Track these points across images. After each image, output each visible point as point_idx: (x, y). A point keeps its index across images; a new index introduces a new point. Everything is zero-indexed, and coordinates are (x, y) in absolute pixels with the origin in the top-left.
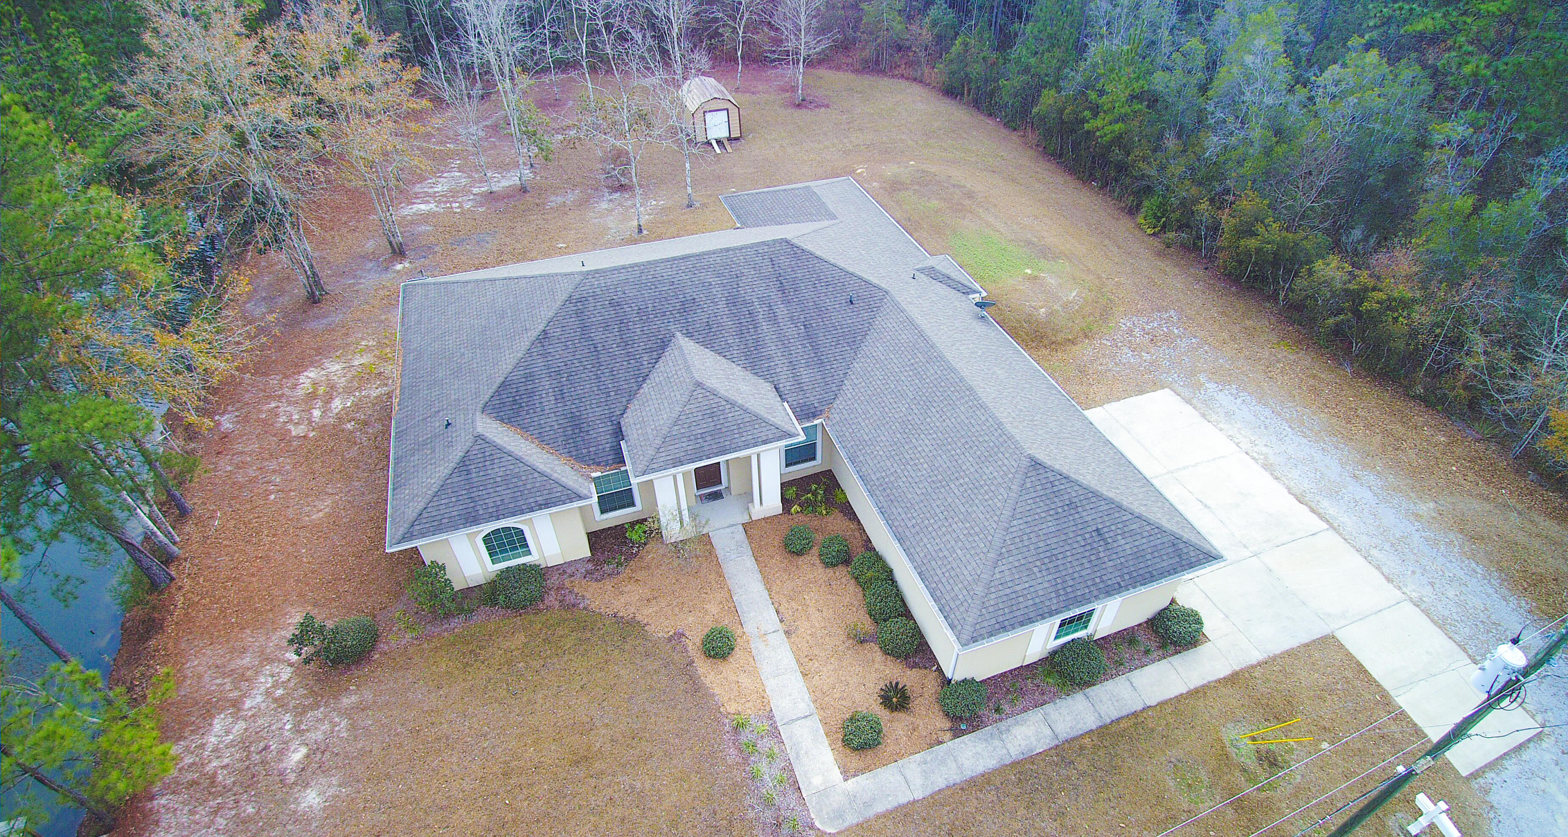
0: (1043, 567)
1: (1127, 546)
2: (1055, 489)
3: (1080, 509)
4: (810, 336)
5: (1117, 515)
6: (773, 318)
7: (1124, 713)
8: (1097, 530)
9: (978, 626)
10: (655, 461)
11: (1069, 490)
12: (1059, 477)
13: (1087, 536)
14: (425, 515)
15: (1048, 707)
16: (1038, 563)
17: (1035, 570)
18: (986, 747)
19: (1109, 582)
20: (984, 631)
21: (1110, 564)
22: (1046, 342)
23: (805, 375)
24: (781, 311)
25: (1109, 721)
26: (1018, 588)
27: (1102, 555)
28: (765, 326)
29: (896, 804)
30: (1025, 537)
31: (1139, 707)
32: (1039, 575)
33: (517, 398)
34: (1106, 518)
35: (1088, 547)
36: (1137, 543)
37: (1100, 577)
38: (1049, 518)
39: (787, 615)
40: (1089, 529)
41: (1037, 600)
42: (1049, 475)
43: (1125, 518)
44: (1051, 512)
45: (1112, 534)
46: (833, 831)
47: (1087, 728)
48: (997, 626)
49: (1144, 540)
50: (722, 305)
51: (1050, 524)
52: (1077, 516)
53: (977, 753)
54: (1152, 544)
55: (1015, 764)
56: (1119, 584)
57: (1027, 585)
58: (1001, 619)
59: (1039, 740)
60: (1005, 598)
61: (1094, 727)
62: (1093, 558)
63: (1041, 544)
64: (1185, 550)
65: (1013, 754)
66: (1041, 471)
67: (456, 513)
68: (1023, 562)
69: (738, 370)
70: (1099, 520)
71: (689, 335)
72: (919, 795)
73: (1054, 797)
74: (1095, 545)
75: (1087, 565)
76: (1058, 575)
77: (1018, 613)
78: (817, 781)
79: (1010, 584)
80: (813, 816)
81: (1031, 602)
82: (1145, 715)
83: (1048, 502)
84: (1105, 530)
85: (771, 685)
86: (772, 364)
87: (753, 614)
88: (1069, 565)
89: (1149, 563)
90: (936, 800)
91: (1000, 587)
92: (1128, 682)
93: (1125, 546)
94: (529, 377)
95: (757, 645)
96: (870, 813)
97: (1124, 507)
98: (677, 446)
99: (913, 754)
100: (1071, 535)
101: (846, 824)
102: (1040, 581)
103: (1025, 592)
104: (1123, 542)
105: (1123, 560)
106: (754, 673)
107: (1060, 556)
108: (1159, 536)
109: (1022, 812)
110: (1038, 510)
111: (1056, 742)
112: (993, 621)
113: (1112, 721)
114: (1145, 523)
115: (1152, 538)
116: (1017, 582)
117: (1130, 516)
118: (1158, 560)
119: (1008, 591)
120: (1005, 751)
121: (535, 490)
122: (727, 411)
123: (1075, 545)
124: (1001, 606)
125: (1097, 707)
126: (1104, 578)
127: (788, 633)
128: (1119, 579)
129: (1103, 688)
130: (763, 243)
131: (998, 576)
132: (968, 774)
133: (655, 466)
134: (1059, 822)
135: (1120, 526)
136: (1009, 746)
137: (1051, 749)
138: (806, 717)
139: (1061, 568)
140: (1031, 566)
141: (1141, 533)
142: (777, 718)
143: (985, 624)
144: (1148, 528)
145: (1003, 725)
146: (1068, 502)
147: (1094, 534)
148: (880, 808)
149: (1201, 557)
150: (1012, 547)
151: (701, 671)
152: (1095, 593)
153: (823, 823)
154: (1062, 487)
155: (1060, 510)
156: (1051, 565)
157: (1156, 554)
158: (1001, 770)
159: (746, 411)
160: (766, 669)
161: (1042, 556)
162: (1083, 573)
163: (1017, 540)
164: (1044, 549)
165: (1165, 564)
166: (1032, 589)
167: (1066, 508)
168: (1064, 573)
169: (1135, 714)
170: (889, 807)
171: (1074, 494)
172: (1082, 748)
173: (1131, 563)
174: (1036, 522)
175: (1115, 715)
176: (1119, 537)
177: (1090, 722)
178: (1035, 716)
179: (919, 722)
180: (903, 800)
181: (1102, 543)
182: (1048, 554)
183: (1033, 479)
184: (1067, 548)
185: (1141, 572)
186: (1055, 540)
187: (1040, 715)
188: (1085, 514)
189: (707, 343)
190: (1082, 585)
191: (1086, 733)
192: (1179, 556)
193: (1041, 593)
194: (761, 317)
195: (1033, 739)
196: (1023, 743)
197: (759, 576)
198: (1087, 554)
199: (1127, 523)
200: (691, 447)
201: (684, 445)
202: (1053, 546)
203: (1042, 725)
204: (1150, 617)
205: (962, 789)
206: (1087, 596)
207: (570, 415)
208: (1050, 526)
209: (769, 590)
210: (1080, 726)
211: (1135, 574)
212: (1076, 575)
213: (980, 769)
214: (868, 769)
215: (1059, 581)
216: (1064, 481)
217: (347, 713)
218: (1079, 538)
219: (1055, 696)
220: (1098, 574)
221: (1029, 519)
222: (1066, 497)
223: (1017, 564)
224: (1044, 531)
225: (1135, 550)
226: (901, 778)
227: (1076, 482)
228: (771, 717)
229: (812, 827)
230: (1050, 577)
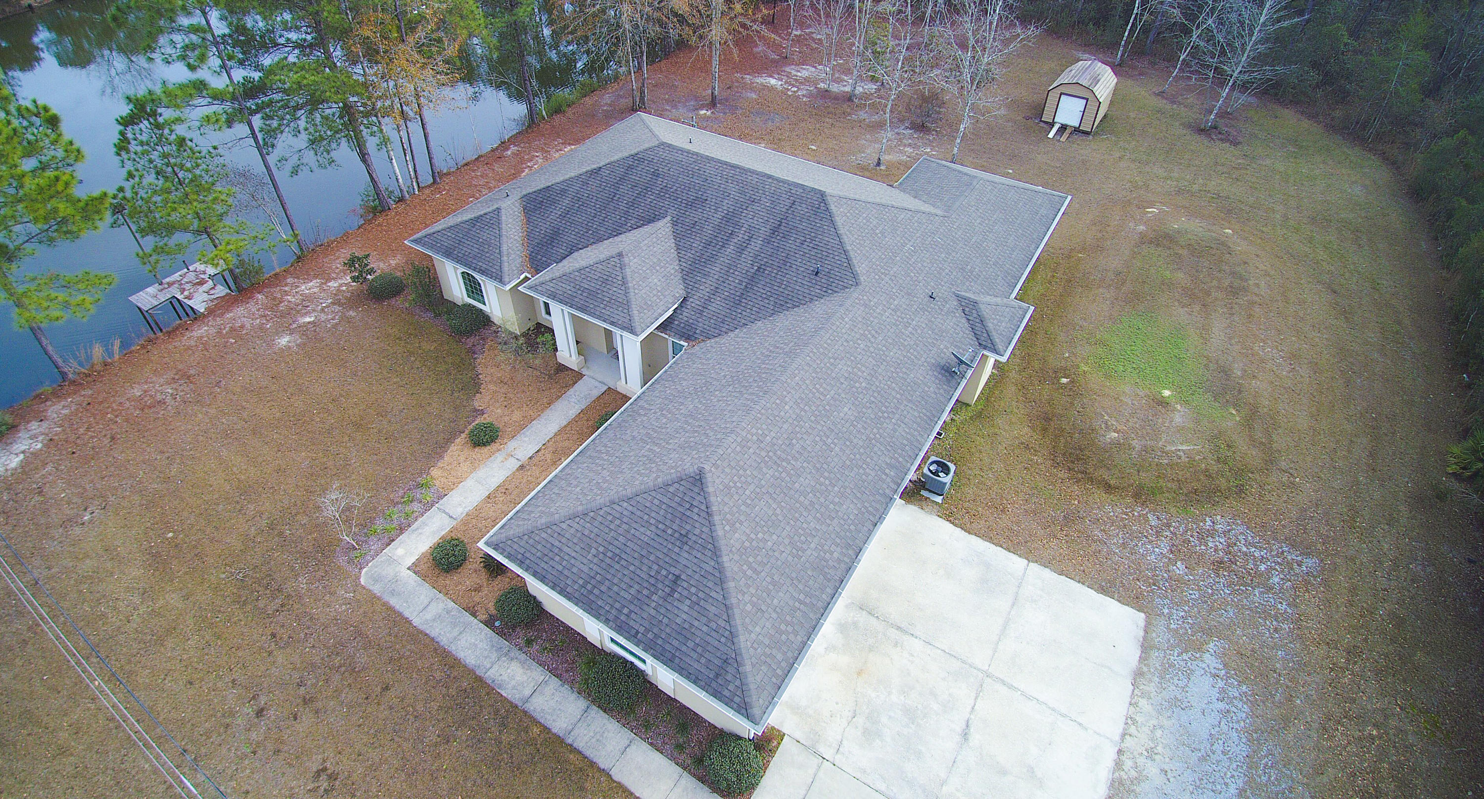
0: (601, 556)
1: (684, 616)
2: (688, 513)
3: (686, 548)
4: (752, 280)
5: (710, 584)
6: (741, 249)
7: (588, 753)
8: (678, 577)
9: (509, 542)
10: (543, 285)
11: (697, 525)
12: (703, 507)
13: (664, 572)
14: (435, 235)
15: (555, 682)
16: (601, 549)
17: (593, 551)
18: (486, 650)
19: (632, 623)
20: (508, 549)
21: (653, 612)
22: (1078, 466)
23: (717, 305)
24: (756, 245)
25: (569, 741)
26: (566, 549)
27: (655, 597)
28: (730, 249)
29: (401, 611)
30: (617, 522)
31: (603, 764)
32: (590, 557)
33: (545, 201)
34: (697, 577)
35: (652, 581)
36: (696, 623)
37: (631, 611)
38: (653, 528)
39: (535, 460)
40: (672, 570)
41: (566, 572)
42: (698, 498)
43: (713, 594)
44: (660, 526)
45: (685, 593)
46: (363, 583)
47: (549, 724)
48: (520, 556)
49: (705, 629)
50: (719, 215)
51: (648, 533)
52: (677, 550)
53: (476, 646)
54: (708, 639)
55: (480, 679)
56: (638, 632)
57: (574, 554)
58: (528, 555)
59: (514, 688)
60: (549, 546)
61: (555, 730)
62: (645, 592)
63: (621, 538)
64: (729, 677)
65: (489, 673)
66: (696, 490)
67: (446, 244)
68: (592, 536)
69: (673, 267)
70: (690, 572)
71: (675, 223)
72: (416, 622)
73: (462, 724)
74: (660, 585)
75: (632, 591)
76: (602, 572)
77: (543, 565)
78: (400, 551)
79: (564, 540)
80: (370, 564)
81: (560, 568)
82: (597, 775)
83: (669, 516)
84: (685, 585)
85: (470, 483)
86: (704, 280)
87: (526, 439)
88: (620, 575)
89: (684, 648)
90: (418, 636)
91: (556, 535)
92: (627, 742)
93: (683, 612)
94: (563, 192)
95: (499, 457)
96: (386, 598)
97: (725, 586)
98: (564, 285)
99: (453, 601)
100: (652, 558)
101: (371, 588)
102: (585, 561)
103: (566, 557)
104: (686, 609)
105: (665, 620)
106: (474, 468)
107: (623, 563)
108: (723, 640)
109: (435, 705)
110: (653, 515)
111: (520, 704)
112: (522, 551)
113: (571, 745)
114: (725, 617)
115: (714, 634)
116: (570, 544)
117: (720, 598)
118: (695, 656)
119: (557, 543)
120: (488, 666)
121: (488, 259)
122: (615, 285)
123: (645, 568)
124: (539, 547)
125: (579, 725)
126: (633, 616)
127: (522, 467)
128: (642, 629)
129: (605, 721)
130: (802, 186)
131: (564, 526)
132: (453, 648)
133: (540, 288)
134: (439, 739)
135: (701, 594)
136: (496, 667)
137: (511, 703)
138: (451, 517)
139: (612, 571)
140: (594, 545)
141: (710, 620)
142: (441, 502)
143: (515, 546)
144: (722, 623)
145: (515, 652)
146: (683, 532)
147: (670, 576)
148: (393, 602)
149: (737, 699)
150: (600, 519)
151: (458, 441)
152: (611, 617)
153: (366, 573)
154: (696, 517)
155: (670, 531)
156: (608, 561)
157: (699, 650)
158: (470, 672)
159: (626, 293)
160: (481, 473)
161: (610, 547)
162: (622, 593)
163: (610, 518)
164: (619, 545)
165: (696, 665)
166: (573, 561)
167: (677, 535)
168: (609, 577)
169: (592, 764)
170: (397, 607)
171: (697, 532)
172: (526, 730)
173: (668, 630)
174: (639, 520)
175: (580, 744)
176: (688, 602)
177: (558, 726)
178: (538, 674)
179: (485, 590)
180: (407, 614)
181: (667, 590)
182: (617, 551)
183: (682, 489)
184: (637, 563)
185: (668, 647)
186: (636, 548)
187: (543, 677)
188: (686, 555)
189: (678, 237)
190: (610, 601)
191: (543, 725)
192: (717, 675)
193: (575, 570)
194: (736, 241)
195: (513, 683)
196: (505, 677)
197: (565, 423)
198: (646, 584)
199: (710, 600)
200: (570, 292)
201: (569, 288)
202: (628, 550)
203: (532, 684)
204: (725, 729)
205: (435, 649)
206: (602, 612)
207: (556, 230)
208: (646, 534)
209: (556, 435)
210: (549, 717)
211: (660, 642)
212: (615, 588)
213: (461, 655)
214: (424, 577)
215: (598, 577)
216: (703, 514)
217: (344, 318)
218: (655, 567)
219: (572, 683)
220: (632, 607)
221: (638, 513)
222: (688, 527)
223: (586, 532)
224: (637, 534)
225: (686, 626)
226: (426, 602)
227: (711, 525)
228: (441, 497)
229: (361, 569)
230: (595, 567)
